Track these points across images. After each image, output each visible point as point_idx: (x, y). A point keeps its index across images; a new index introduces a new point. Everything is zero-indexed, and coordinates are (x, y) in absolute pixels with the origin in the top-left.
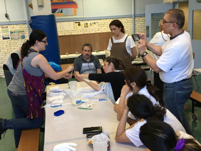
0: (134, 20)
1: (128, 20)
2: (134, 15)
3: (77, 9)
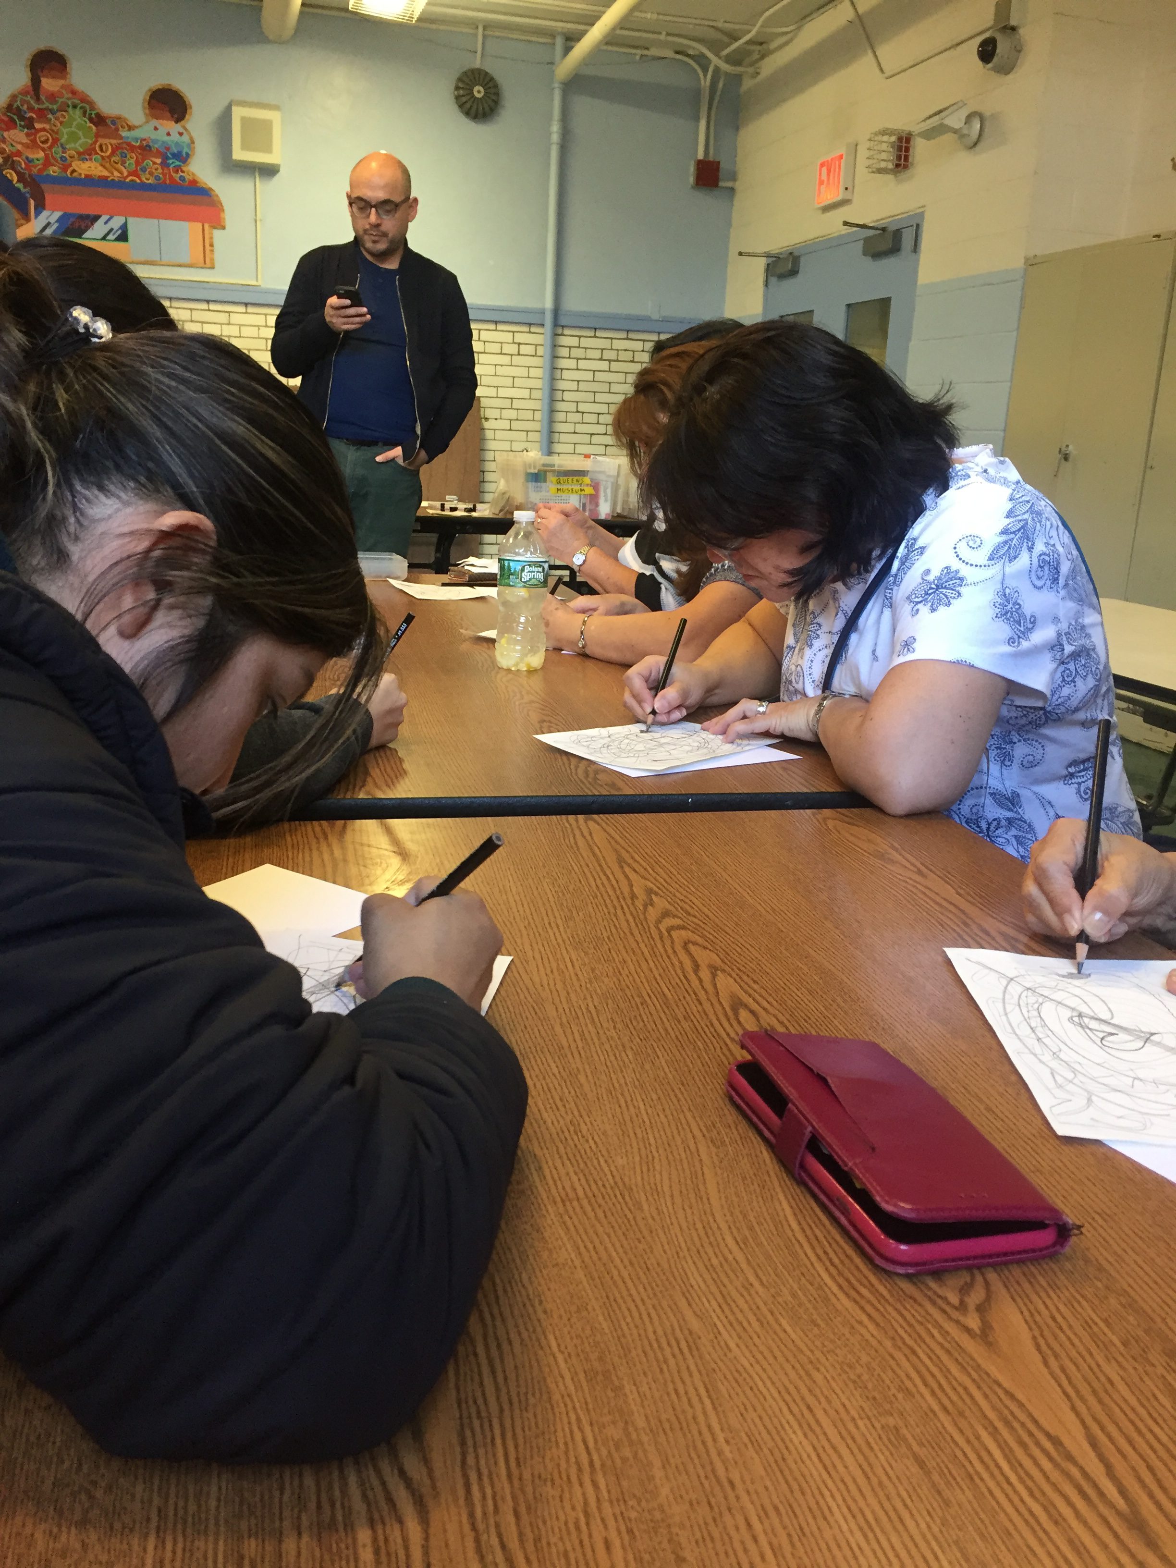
0: (555, 346)
1: (519, 338)
2: (556, 311)
3: (217, 233)
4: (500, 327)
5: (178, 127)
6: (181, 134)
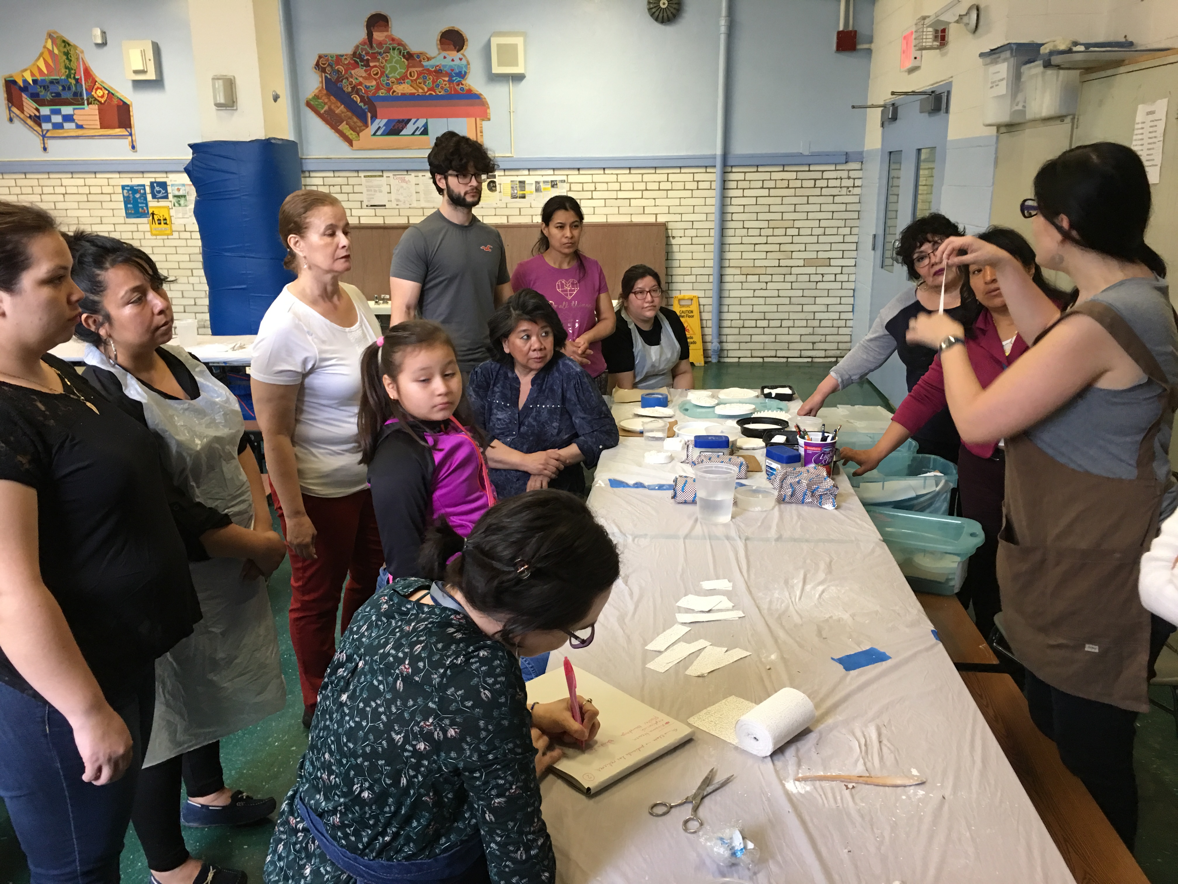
3: (485, 124)
4: (683, 171)
5: (459, 55)
6: (461, 59)
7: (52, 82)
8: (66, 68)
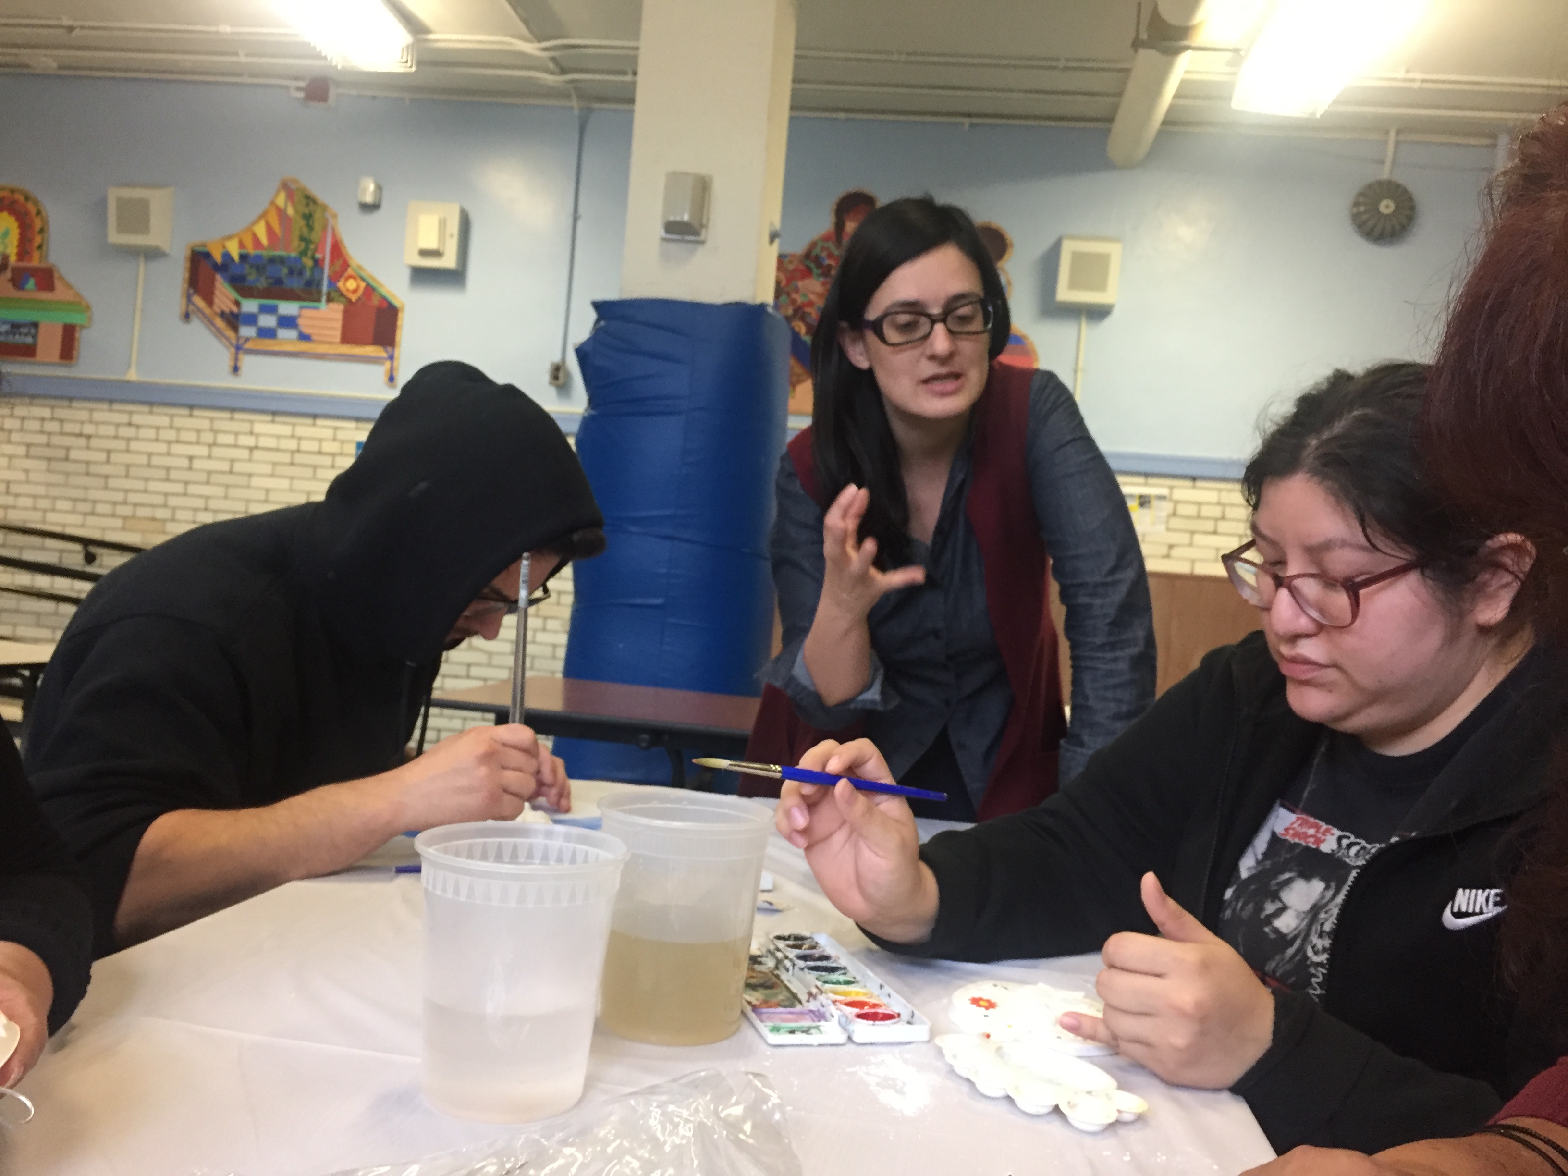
7: (272, 260)
8: (302, 239)
